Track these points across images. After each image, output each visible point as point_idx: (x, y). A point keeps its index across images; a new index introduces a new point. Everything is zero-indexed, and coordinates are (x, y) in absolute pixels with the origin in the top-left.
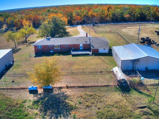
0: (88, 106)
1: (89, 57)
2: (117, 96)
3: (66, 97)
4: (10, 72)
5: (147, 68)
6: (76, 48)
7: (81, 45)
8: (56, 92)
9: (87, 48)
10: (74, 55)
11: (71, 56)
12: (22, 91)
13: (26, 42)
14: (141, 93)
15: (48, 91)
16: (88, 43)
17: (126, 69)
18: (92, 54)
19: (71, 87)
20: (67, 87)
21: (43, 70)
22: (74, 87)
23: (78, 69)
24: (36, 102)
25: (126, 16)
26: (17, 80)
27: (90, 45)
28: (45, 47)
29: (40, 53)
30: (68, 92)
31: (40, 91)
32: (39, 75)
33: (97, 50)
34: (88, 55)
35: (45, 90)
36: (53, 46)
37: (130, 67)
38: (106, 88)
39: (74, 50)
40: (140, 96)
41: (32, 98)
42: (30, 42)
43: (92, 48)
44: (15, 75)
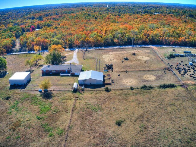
0: (58, 96)
1: (68, 77)
2: (70, 94)
3: (52, 93)
4: (30, 83)
5: (91, 84)
6: (64, 72)
7: (66, 70)
8: (49, 92)
9: (69, 72)
10: (61, 76)
11: (60, 76)
12: (36, 91)
13: (37, 65)
14: (80, 93)
15: (46, 91)
16: (70, 69)
17: (81, 84)
18: (71, 76)
19: (55, 90)
20: (53, 90)
21: (44, 83)
22: (56, 90)
23: (60, 83)
24: (41, 95)
25: (116, 41)
26: (33, 87)
27: (70, 70)
28: (47, 71)
29: (45, 74)
30: (53, 92)
31: (43, 91)
32: (43, 85)
33: (74, 74)
34: (68, 76)
35: (45, 91)
36: (51, 71)
37: (83, 83)
38: (68, 91)
39: (62, 73)
40: (79, 94)
41: (40, 94)
42: (39, 65)
43: (71, 72)
44: (32, 85)
